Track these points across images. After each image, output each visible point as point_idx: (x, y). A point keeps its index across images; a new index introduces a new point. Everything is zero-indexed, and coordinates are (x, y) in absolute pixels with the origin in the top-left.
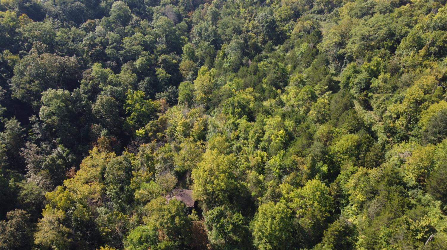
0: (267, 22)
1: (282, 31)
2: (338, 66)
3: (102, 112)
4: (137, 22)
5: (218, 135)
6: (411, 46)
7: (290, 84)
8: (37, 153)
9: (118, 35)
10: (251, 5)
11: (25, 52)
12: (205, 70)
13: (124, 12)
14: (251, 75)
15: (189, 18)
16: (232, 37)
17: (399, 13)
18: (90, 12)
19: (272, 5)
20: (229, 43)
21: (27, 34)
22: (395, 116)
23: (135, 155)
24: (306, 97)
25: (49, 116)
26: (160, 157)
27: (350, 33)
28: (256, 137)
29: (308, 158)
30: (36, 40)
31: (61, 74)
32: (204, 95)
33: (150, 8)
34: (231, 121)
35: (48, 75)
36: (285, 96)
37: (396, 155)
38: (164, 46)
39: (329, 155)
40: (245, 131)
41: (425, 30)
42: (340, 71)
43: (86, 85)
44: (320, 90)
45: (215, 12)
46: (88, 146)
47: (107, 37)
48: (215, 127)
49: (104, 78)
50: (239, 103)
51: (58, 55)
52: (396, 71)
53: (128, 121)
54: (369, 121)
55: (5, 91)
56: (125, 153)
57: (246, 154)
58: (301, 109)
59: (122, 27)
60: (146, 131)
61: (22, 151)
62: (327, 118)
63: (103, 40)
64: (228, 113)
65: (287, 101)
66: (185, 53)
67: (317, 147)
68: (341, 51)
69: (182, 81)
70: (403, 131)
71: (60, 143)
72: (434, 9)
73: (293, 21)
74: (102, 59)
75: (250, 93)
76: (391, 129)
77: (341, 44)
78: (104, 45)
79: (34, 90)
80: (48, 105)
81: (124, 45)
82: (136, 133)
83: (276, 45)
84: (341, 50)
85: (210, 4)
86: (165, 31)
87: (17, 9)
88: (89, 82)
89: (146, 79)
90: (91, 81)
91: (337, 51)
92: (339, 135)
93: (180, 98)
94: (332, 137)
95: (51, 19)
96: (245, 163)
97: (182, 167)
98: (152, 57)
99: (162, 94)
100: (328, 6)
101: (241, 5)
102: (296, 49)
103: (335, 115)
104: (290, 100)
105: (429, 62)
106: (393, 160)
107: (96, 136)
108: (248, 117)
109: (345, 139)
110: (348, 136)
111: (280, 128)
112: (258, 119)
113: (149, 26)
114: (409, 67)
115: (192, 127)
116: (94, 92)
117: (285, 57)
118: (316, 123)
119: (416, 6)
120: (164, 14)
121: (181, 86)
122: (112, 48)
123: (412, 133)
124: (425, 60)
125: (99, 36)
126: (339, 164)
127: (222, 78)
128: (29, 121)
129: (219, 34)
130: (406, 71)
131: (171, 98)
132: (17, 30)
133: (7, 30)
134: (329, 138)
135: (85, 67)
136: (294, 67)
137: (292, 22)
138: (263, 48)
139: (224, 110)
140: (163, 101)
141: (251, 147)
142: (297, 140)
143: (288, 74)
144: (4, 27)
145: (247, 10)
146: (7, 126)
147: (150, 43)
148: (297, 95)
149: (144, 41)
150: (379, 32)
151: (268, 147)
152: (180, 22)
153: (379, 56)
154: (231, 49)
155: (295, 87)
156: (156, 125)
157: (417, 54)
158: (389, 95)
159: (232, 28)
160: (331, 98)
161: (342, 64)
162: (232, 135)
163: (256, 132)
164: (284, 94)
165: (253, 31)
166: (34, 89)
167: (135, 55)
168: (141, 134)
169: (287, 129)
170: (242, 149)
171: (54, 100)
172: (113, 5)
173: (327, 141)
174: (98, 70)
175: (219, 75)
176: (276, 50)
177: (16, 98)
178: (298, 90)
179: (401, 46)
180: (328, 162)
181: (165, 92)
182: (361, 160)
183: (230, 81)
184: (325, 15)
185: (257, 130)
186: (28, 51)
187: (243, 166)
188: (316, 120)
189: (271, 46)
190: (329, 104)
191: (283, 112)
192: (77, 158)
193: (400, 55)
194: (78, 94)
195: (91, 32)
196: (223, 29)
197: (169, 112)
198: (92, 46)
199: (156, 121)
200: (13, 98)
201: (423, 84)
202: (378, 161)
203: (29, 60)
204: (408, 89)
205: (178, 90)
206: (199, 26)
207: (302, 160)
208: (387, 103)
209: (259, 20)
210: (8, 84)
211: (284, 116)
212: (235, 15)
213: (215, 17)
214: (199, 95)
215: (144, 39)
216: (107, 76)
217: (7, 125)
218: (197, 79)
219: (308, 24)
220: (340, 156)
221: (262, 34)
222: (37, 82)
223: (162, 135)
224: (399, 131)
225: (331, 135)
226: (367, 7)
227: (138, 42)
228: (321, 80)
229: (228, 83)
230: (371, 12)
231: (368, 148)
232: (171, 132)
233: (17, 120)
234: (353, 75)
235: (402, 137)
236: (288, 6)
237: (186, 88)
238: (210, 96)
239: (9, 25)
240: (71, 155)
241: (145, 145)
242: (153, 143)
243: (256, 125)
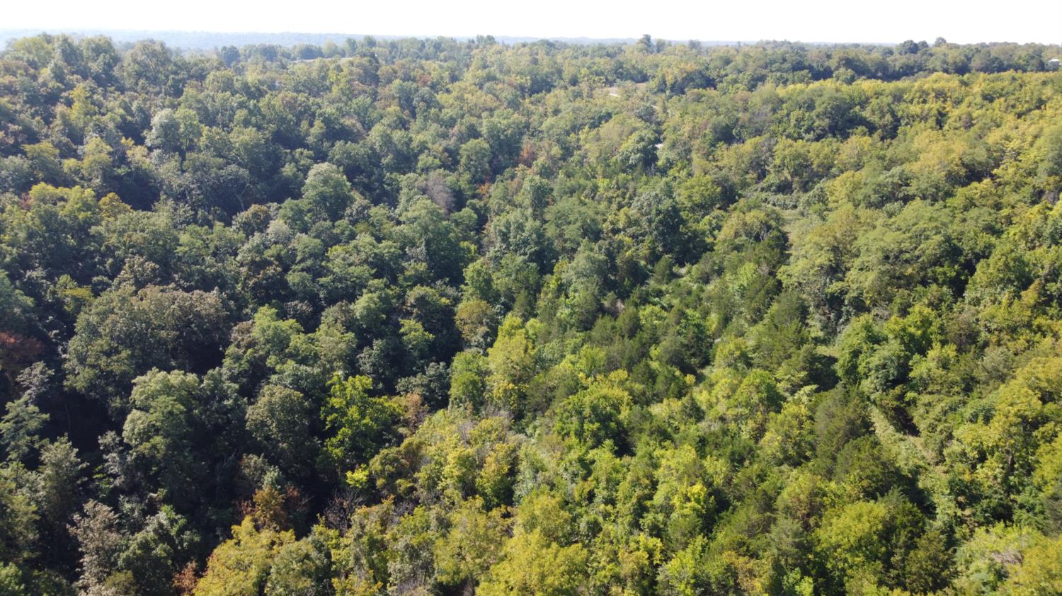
0: (659, 212)
1: (695, 233)
2: (829, 318)
3: (268, 426)
4: (364, 210)
5: (543, 493)
6: (1002, 279)
7: (716, 363)
8: (109, 527)
9: (318, 241)
10: (624, 171)
11: (106, 279)
12: (516, 324)
13: (335, 187)
14: (623, 336)
15: (481, 199)
16: (579, 244)
17: (967, 198)
18: (259, 187)
19: (671, 172)
20: (571, 259)
21: (113, 240)
22: (975, 454)
23: (341, 535)
24: (756, 398)
25: (146, 435)
26: (400, 545)
27: (856, 243)
28: (634, 500)
29: (764, 561)
30: (132, 253)
31: (182, 333)
32: (511, 386)
33: (393, 176)
34: (574, 455)
35: (152, 336)
36: (705, 393)
37: (983, 555)
38: (422, 267)
39: (816, 554)
40: (608, 481)
41: (1032, 241)
42: (834, 333)
43: (238, 358)
44: (788, 380)
45: (539, 188)
46: (230, 509)
47: (294, 244)
48: (537, 469)
49: (280, 343)
50: (594, 408)
51: (179, 287)
52: (969, 341)
53: (330, 449)
54: (911, 463)
55: (51, 372)
56: (316, 528)
57: (612, 542)
58: (743, 427)
59: (328, 223)
60: (371, 473)
61: (73, 524)
62: (808, 453)
63: (283, 253)
64: (568, 434)
65: (711, 406)
66: (469, 283)
67: (785, 530)
68: (835, 287)
69: (461, 350)
70: (996, 492)
71: (166, 501)
72: (1051, 191)
73: (719, 208)
74: (278, 296)
75: (622, 383)
76: (967, 487)
77: (835, 271)
78: (286, 262)
79: (118, 372)
80: (145, 409)
81: (330, 265)
82: (345, 477)
83: (682, 265)
84: (835, 284)
85: (530, 166)
86: (426, 230)
87: (98, 181)
88: (245, 352)
89: (378, 343)
90: (250, 351)
91: (825, 284)
92: (839, 501)
93: (455, 391)
94: (822, 505)
95: (171, 202)
96: (610, 566)
97: (455, 573)
98: (393, 291)
99: (412, 379)
100: (801, 176)
101: (600, 170)
102: (728, 276)
103: (826, 448)
104: (717, 403)
105: (1049, 321)
106: (978, 571)
107: (251, 486)
108: (616, 444)
109: (853, 513)
110: (861, 507)
111: (694, 477)
112: (641, 450)
113: (388, 218)
114: (1000, 331)
115: (480, 467)
116: (255, 377)
117: (703, 295)
118: (780, 463)
119: (1007, 183)
120: (424, 191)
121: (459, 361)
122: (303, 270)
123: (1020, 499)
124: (1038, 316)
125: (276, 243)
126: (841, 578)
127: (554, 344)
128: (99, 445)
129: (549, 239)
130: (994, 340)
131: (432, 391)
132: (93, 230)
133: (72, 228)
134: (814, 509)
135: (237, 317)
136: (726, 320)
137: (716, 212)
138: (652, 271)
139: (558, 425)
140: (415, 397)
141: (622, 523)
142: (735, 508)
143: (709, 337)
144: (65, 222)
145: (614, 182)
146: (46, 456)
147: (391, 259)
148: (734, 390)
149: (375, 254)
150: (922, 246)
151: (665, 524)
152: (459, 210)
153: (927, 302)
154: (577, 273)
155: (728, 370)
156: (396, 460)
157: (1016, 300)
158: (957, 398)
159: (579, 224)
160: (816, 404)
161: (839, 316)
162: (577, 490)
163: (636, 483)
164: (701, 385)
165: (629, 230)
166: (117, 368)
167: (354, 288)
168: (358, 481)
169: (710, 480)
170: (601, 530)
171: (162, 398)
172: (311, 173)
173: (809, 515)
174: (267, 324)
175: (547, 336)
176: (681, 276)
177: (73, 390)
178: (736, 379)
179: (978, 281)
180: (813, 572)
181: (419, 375)
182: (895, 568)
183: (574, 352)
184: (794, 194)
185: (638, 479)
186: (112, 278)
187: (603, 573)
188: (781, 457)
189: (670, 266)
190: (811, 418)
191: (701, 433)
192: (201, 540)
193: (977, 302)
194: (217, 381)
195: (257, 234)
196: (558, 226)
197: (427, 428)
198: (257, 266)
199: (394, 449)
200: (66, 389)
201: (1037, 378)
202: (939, 574)
203: (112, 301)
204: (1002, 386)
205: (449, 370)
206: (503, 219)
207: (749, 566)
208: (953, 419)
209: (642, 208)
210: (59, 355)
211: (702, 445)
212: (586, 192)
213: (541, 199)
214: (499, 384)
215: (376, 251)
216: (288, 339)
217: (47, 454)
218: (496, 344)
219: (754, 218)
220: (843, 556)
221: (648, 239)
222: (125, 353)
223: (409, 485)
224: (988, 492)
225: (818, 499)
226: (893, 183)
227: (363, 256)
228: (790, 356)
229: (569, 357)
230: (901, 195)
231: (911, 538)
232: (430, 478)
233: (70, 443)
234: (865, 347)
235: (994, 508)
236: (708, 176)
237: (470, 367)
238: (526, 387)
239: (76, 218)
240: (188, 532)
241: (368, 509)
242: (387, 503)
243: (635, 465)
